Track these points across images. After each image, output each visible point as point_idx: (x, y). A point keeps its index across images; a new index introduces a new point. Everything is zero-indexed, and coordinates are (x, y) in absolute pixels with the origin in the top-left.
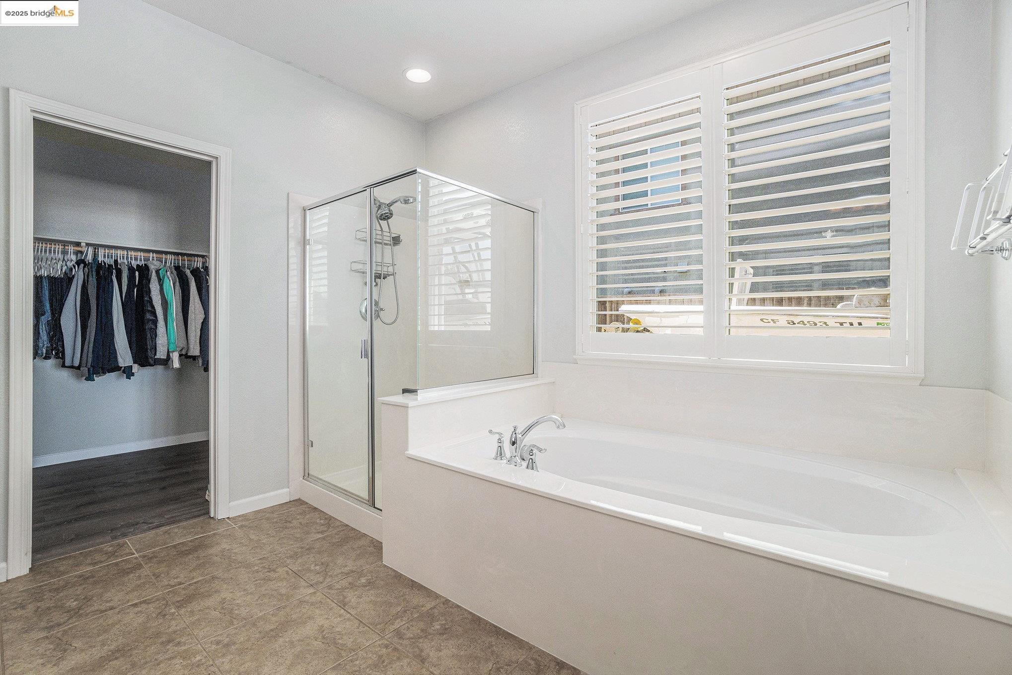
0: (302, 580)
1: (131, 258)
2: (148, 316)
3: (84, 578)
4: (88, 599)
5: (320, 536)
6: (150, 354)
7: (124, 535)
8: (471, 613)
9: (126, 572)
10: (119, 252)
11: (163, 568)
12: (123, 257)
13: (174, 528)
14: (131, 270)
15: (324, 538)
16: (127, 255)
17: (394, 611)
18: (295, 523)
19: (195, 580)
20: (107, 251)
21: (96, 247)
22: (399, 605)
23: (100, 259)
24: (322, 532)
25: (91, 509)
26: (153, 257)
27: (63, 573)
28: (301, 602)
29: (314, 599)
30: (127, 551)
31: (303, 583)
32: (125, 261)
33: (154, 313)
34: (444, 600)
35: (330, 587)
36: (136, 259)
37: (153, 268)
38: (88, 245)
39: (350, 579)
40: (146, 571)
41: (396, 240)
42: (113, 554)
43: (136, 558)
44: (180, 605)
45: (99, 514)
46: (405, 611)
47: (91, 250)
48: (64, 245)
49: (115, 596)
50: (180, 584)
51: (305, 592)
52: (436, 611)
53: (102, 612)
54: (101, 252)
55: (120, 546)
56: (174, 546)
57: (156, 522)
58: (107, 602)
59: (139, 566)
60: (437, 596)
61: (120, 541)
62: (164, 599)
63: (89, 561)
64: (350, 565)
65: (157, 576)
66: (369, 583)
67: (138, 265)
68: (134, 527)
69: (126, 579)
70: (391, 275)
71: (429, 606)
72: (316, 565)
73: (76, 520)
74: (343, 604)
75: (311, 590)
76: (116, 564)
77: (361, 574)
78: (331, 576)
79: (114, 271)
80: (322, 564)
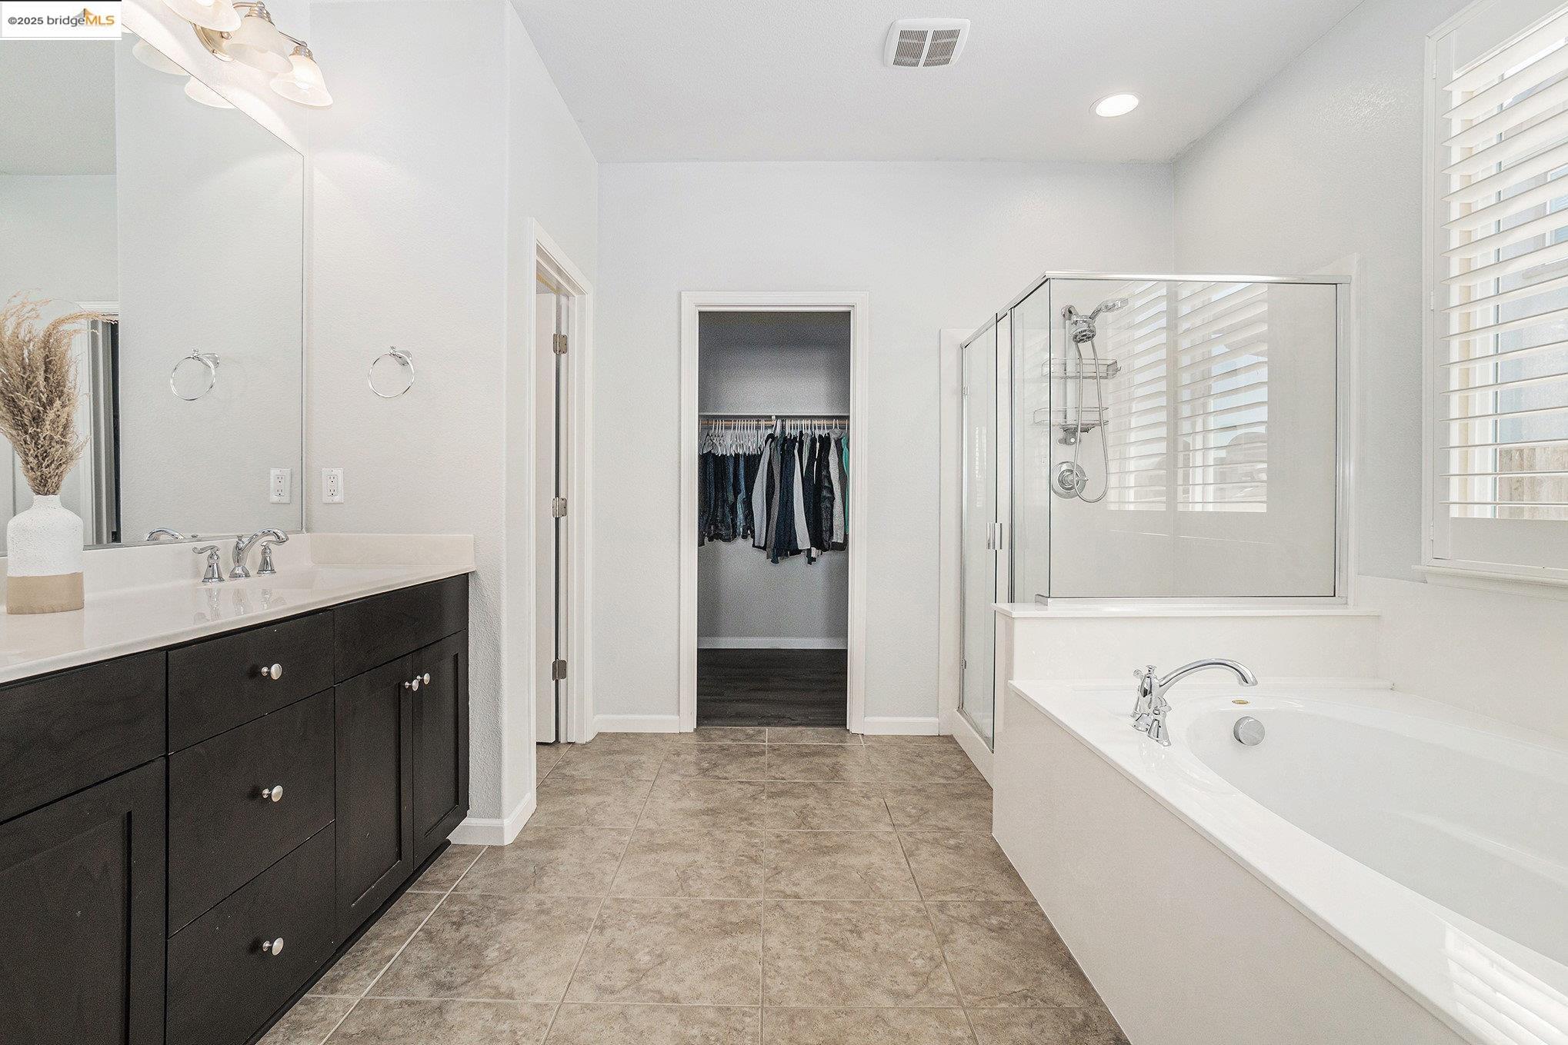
0: (888, 815)
1: (815, 428)
2: (825, 493)
3: (722, 749)
4: (716, 765)
5: (942, 781)
6: (826, 536)
7: (768, 724)
8: (1052, 929)
9: (751, 755)
10: (804, 422)
11: (778, 762)
12: (807, 427)
13: (809, 731)
14: (813, 441)
15: (944, 785)
16: (811, 425)
17: (958, 884)
18: (927, 760)
19: (796, 781)
20: (793, 422)
21: (783, 418)
22: (969, 880)
23: (787, 431)
24: (947, 778)
25: (760, 695)
26: (836, 425)
27: (712, 740)
28: (871, 835)
29: (886, 838)
30: (762, 738)
31: (887, 820)
32: (809, 432)
33: (831, 491)
34: (1030, 900)
35: (910, 834)
36: (819, 428)
37: (833, 437)
38: (777, 417)
39: (938, 835)
40: (764, 759)
41: (1113, 368)
42: (750, 737)
43: (765, 746)
44: (772, 795)
45: (760, 701)
46: (971, 890)
47: (779, 422)
48: (758, 421)
49: (733, 770)
50: (783, 779)
51: (883, 828)
52: (1008, 906)
53: (719, 778)
54: (788, 423)
55: (760, 732)
56: (799, 746)
57: (799, 720)
58: (726, 772)
59: (763, 753)
60: (1026, 892)
61: (762, 728)
62: (764, 786)
63: (732, 737)
64: (952, 821)
65: (770, 766)
66: (957, 848)
67: (820, 436)
68: (779, 720)
69: (747, 760)
70: (1097, 425)
71: (1003, 898)
72: (914, 808)
73: (743, 701)
74: (908, 855)
75: (890, 829)
76: (748, 746)
77: (954, 834)
78: (921, 824)
79: (797, 444)
80: (922, 809)
